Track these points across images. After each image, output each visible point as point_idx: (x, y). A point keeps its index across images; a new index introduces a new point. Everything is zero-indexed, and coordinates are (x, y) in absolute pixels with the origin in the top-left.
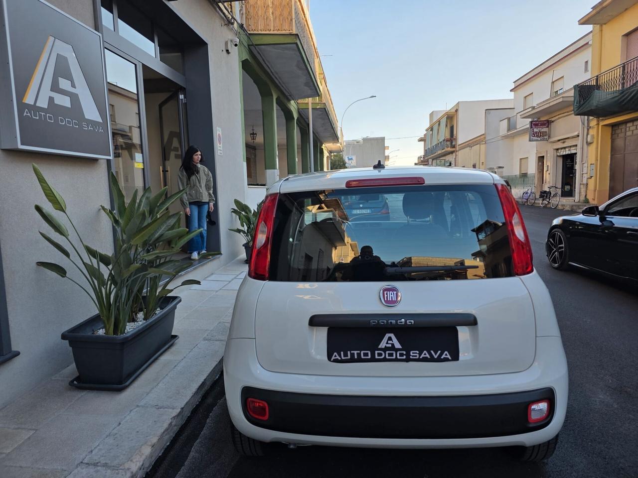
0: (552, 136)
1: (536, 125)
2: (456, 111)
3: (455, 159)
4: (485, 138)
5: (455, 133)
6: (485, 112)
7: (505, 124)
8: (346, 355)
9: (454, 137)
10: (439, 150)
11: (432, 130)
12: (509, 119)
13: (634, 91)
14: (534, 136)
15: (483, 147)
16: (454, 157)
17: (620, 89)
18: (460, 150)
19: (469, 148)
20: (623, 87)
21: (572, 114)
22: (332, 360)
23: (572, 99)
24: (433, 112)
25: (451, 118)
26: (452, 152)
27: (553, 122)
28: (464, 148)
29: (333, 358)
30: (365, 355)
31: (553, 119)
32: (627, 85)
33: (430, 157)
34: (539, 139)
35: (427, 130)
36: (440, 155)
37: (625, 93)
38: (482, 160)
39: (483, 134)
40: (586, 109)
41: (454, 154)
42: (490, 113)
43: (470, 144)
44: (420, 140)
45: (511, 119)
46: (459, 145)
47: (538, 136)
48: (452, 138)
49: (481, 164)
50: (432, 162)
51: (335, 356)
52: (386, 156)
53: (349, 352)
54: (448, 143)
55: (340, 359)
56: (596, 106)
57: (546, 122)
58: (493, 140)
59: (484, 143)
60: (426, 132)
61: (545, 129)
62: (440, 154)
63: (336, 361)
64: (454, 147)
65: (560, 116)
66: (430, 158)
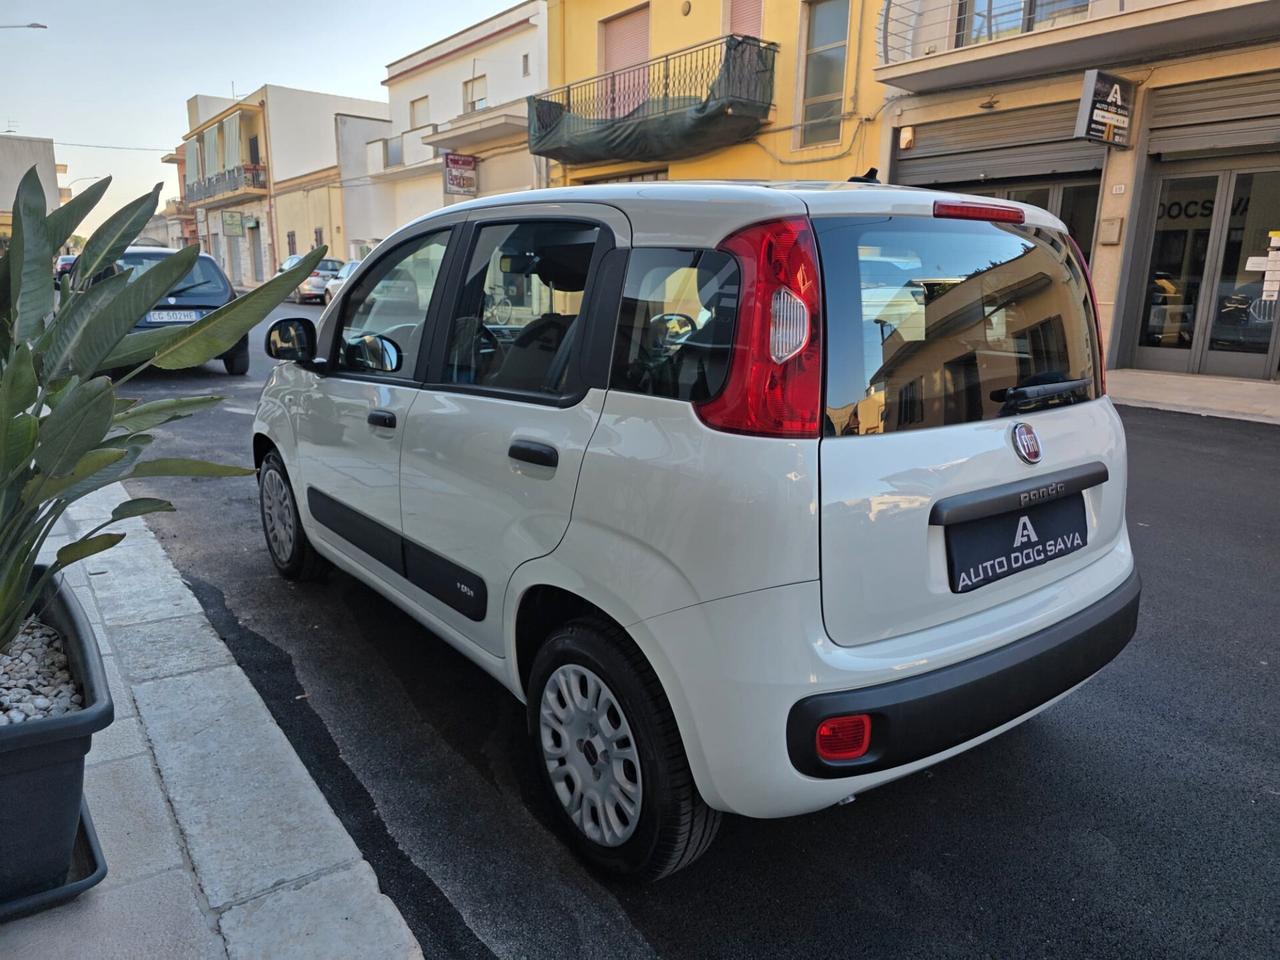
0: (482, 187)
1: (455, 162)
2: (262, 104)
3: (269, 214)
4: (339, 174)
5: (262, 153)
6: (336, 119)
7: (376, 152)
8: (977, 575)
9: (262, 164)
10: (227, 189)
11: (201, 139)
12: (386, 142)
13: (630, 125)
14: (453, 184)
15: (336, 193)
16: (267, 209)
17: (609, 117)
18: (278, 195)
19: (301, 192)
20: (613, 115)
21: (524, 149)
22: (960, 589)
23: (526, 123)
24: (196, 97)
25: (250, 117)
26: (260, 198)
27: (483, 160)
28: (289, 192)
29: (961, 584)
30: (1001, 565)
31: (483, 156)
32: (620, 114)
33: (202, 202)
34: (461, 190)
35: (186, 138)
36: (229, 202)
37: (616, 126)
38: (337, 221)
39: (335, 167)
40: (549, 145)
41: (265, 203)
42: (345, 123)
43: (305, 184)
44: (169, 160)
45: (389, 143)
46: (275, 184)
47: (459, 185)
48: (256, 166)
49: (334, 230)
50: (207, 215)
51: (964, 580)
52: (60, 190)
53: (980, 567)
54: (249, 176)
55: (970, 583)
56: (568, 142)
57: (471, 159)
58: (356, 183)
59: (338, 185)
60: (183, 142)
61: (469, 174)
62: (228, 198)
63: (967, 589)
64: (263, 186)
65: (496, 151)
66: (200, 207)
